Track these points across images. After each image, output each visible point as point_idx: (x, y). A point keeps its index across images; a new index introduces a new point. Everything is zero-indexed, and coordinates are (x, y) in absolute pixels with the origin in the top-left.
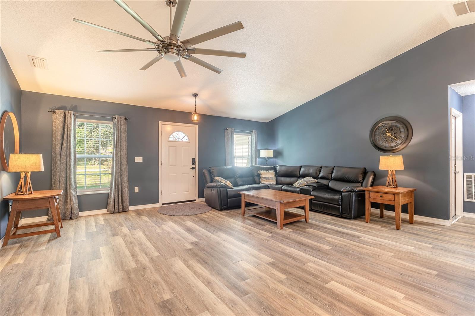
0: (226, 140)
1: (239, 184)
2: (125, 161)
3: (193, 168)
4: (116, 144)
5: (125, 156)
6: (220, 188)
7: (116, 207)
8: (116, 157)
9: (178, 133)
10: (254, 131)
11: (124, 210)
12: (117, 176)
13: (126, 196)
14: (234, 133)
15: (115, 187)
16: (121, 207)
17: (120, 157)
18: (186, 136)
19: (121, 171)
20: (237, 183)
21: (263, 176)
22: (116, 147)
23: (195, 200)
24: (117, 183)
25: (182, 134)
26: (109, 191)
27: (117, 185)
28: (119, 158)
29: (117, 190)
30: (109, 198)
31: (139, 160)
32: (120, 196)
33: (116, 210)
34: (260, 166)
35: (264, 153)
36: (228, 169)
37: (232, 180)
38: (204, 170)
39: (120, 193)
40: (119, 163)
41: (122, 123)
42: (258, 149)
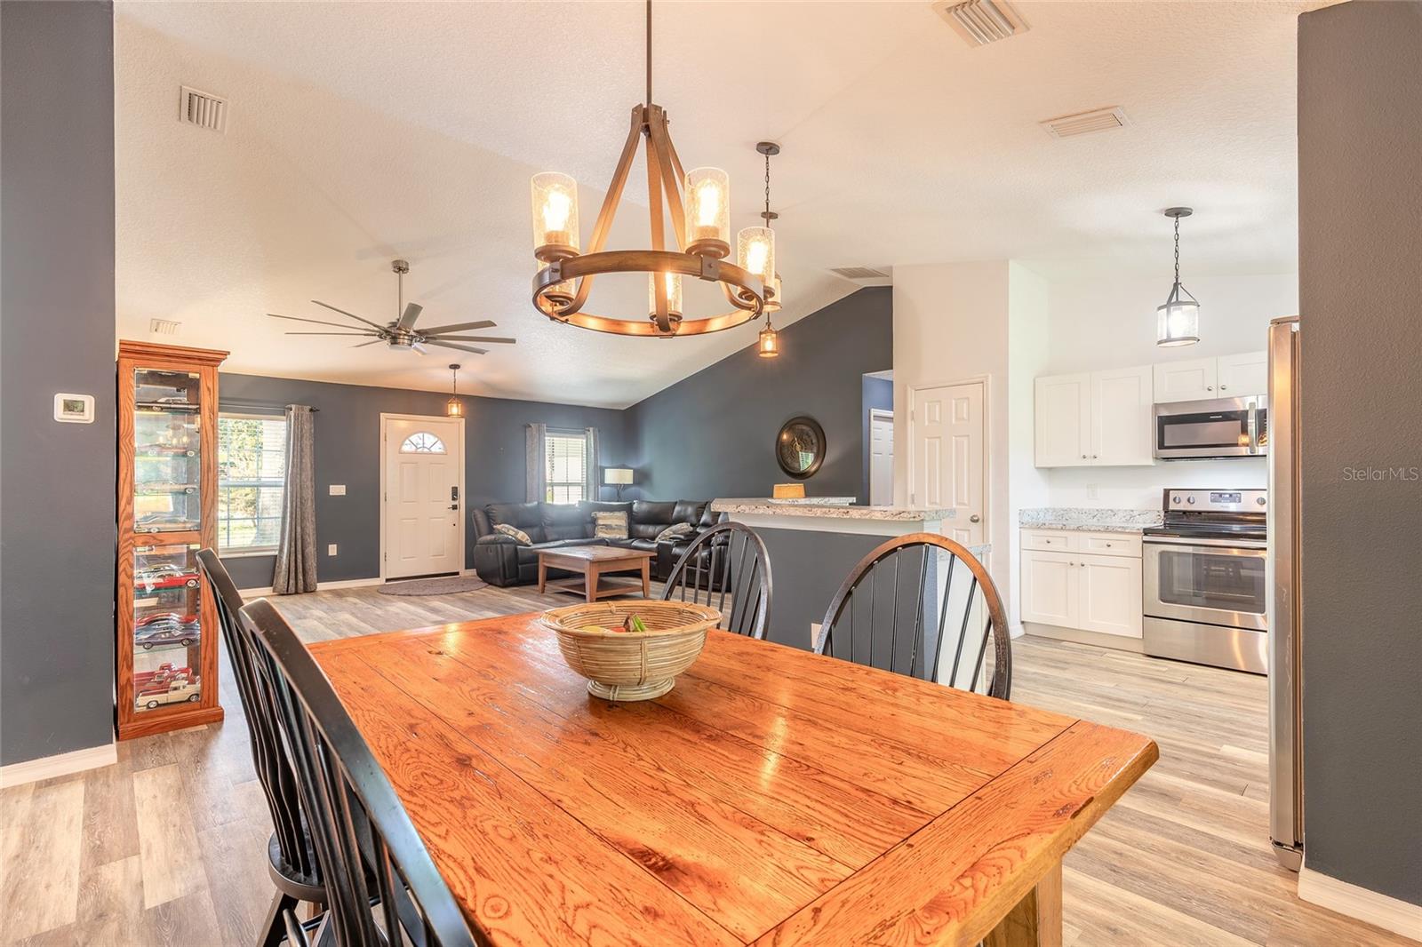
0: (528, 450)
1: (549, 538)
2: (309, 494)
3: (455, 507)
4: (293, 462)
5: (309, 483)
6: (501, 543)
7: (292, 582)
8: (291, 485)
9: (421, 435)
10: (591, 429)
11: (308, 590)
12: (294, 523)
13: (312, 563)
14: (546, 434)
15: (291, 545)
16: (301, 583)
17: (301, 486)
18: (439, 442)
19: (302, 513)
20: (545, 537)
21: (600, 522)
22: (293, 467)
23: (457, 573)
24: (293, 535)
25: (431, 437)
26: (277, 553)
27: (293, 540)
28: (299, 486)
29: (293, 549)
30: (277, 565)
31: (337, 490)
32: (299, 560)
33: (292, 589)
34: (604, 503)
35: (612, 476)
36: (527, 509)
37: (536, 531)
38: (476, 512)
39: (300, 557)
40: (299, 495)
41: (304, 418)
42: (600, 467)
